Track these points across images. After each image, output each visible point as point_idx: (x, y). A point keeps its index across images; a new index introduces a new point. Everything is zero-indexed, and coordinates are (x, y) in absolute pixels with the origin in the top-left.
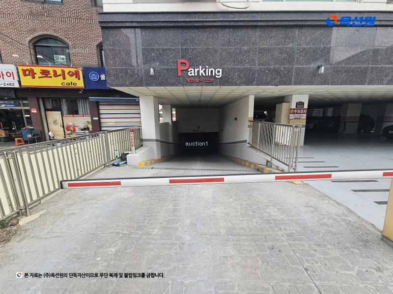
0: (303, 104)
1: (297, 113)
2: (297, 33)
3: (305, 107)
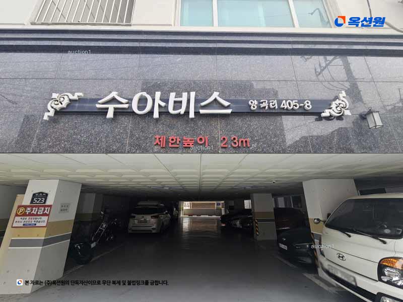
0: (45, 196)
1: (30, 215)
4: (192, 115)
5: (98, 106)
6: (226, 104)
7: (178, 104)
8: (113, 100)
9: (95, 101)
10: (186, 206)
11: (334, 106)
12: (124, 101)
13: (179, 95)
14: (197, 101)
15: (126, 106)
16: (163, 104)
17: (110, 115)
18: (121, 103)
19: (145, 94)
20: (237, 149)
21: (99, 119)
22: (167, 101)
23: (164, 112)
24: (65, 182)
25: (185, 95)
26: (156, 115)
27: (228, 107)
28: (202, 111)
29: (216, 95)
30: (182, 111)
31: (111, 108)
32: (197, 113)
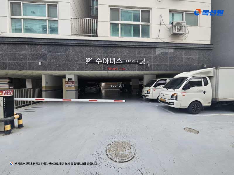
0: (72, 79)
1: (69, 84)
2: (27, 47)
3: (73, 81)
4: (115, 64)
5: (96, 61)
6: (121, 61)
7: (112, 61)
8: (99, 60)
9: (95, 60)
10: (104, 84)
11: (142, 62)
12: (101, 60)
13: (112, 59)
14: (116, 60)
15: (101, 61)
16: (109, 61)
17: (99, 63)
18: (100, 61)
19: (105, 59)
20: (123, 71)
21: (96, 64)
22: (109, 60)
23: (109, 63)
24: (75, 75)
25: (113, 59)
26: (108, 64)
27: (121, 62)
28: (117, 63)
29: (119, 59)
30: (113, 63)
31: (99, 62)
32: (116, 63)
